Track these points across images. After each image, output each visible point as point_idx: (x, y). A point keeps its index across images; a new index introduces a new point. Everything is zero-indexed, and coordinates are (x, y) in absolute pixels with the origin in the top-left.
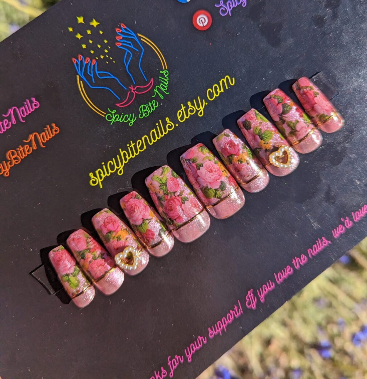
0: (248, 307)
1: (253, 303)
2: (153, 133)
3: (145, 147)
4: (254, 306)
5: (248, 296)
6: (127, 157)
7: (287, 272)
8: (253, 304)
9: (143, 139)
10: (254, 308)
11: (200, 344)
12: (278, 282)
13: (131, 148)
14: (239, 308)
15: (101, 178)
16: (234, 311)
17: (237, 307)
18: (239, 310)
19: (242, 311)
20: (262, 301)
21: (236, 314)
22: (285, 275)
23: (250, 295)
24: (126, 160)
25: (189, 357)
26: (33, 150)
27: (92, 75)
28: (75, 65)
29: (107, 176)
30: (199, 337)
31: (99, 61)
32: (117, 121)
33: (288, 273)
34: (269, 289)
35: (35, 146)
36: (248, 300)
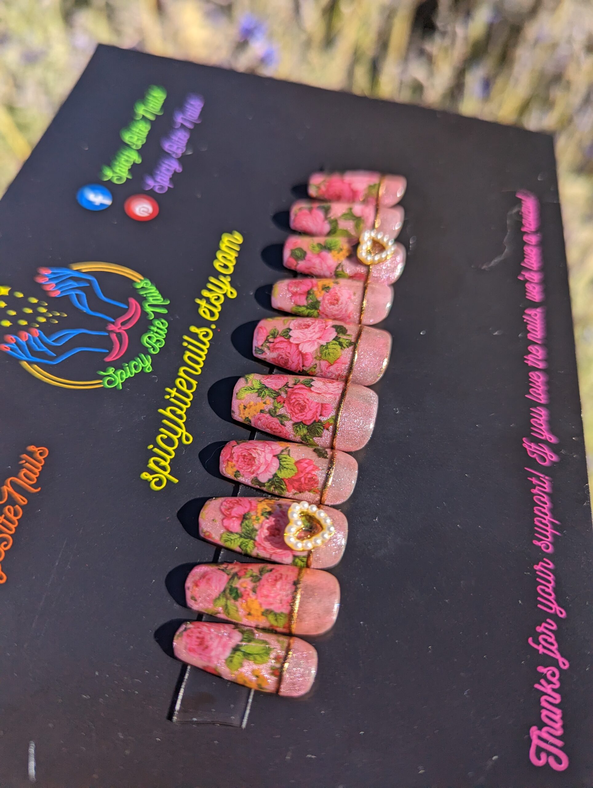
0: (546, 464)
1: (546, 454)
2: (189, 358)
3: (194, 383)
4: (552, 457)
5: (530, 451)
6: (179, 412)
7: (538, 382)
8: (548, 455)
9: (181, 374)
10: (555, 458)
11: (549, 576)
12: (543, 402)
13: (176, 398)
14: (538, 478)
15: (164, 468)
16: (537, 487)
17: (533, 478)
18: (541, 478)
19: (547, 478)
20: (553, 440)
21: (545, 488)
22: (540, 387)
23: (531, 447)
24: (180, 417)
25: (556, 610)
26: (22, 507)
27: (45, 349)
28: (11, 351)
29: (171, 460)
30: (537, 567)
31: (42, 327)
32: (126, 379)
33: (540, 381)
34: (543, 420)
35: (22, 500)
36: (535, 456)
